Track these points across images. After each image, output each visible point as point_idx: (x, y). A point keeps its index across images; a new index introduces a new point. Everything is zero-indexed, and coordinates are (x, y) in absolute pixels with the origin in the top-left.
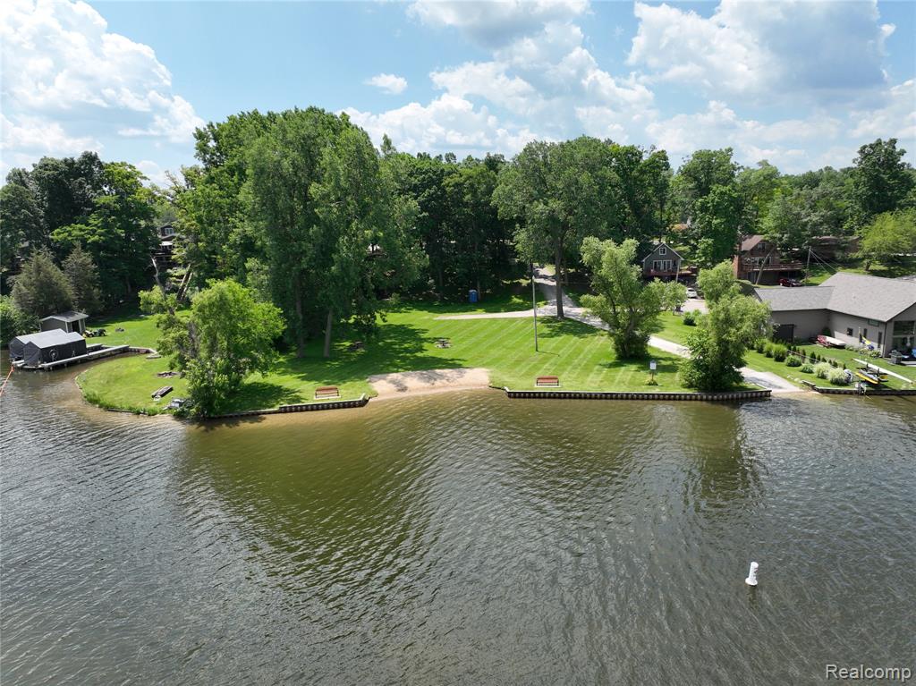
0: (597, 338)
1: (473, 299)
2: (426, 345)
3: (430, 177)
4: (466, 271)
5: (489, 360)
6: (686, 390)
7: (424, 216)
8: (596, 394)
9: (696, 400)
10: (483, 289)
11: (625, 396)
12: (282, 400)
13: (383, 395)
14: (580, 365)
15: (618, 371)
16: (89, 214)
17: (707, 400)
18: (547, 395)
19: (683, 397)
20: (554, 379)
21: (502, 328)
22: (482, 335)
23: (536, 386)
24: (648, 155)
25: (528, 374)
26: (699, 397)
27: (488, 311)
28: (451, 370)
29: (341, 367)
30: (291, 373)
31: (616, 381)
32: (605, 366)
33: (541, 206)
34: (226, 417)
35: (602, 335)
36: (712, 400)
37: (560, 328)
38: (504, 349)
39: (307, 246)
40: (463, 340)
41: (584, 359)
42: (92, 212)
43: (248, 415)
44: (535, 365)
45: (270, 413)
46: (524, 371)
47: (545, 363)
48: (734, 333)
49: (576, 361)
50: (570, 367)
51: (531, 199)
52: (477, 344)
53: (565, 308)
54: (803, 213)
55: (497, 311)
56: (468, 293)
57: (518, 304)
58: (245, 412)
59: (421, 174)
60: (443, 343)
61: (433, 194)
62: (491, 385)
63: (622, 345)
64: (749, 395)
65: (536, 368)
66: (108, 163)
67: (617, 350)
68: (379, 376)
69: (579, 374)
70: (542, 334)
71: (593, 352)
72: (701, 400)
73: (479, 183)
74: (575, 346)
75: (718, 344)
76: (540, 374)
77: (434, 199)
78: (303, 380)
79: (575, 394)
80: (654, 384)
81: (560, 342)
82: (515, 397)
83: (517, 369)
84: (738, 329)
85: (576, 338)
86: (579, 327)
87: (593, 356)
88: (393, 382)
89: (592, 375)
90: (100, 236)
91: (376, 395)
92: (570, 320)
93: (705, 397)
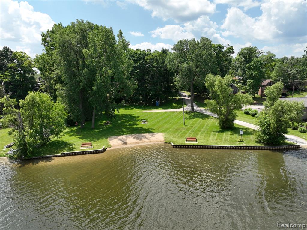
0: (209, 119)
1: (157, 104)
2: (138, 123)
3: (140, 56)
4: (154, 93)
5: (164, 129)
6: (259, 144)
7: (138, 72)
8: (215, 147)
9: (264, 149)
10: (161, 100)
11: (229, 147)
12: (65, 149)
13: (114, 146)
14: (205, 132)
15: (223, 135)
16: (6, 70)
17: (270, 150)
18: (192, 147)
19: (258, 148)
20: (194, 139)
21: (169, 116)
22: (160, 119)
23: (186, 142)
24: (226, 48)
25: (182, 136)
26: (266, 148)
27: (163, 109)
28: (148, 134)
29: (99, 132)
30: (75, 136)
31: (223, 140)
32: (216, 132)
33: (185, 65)
34: (34, 159)
35: (212, 118)
36: (272, 150)
37: (193, 115)
38: (170, 124)
39: (82, 78)
40: (153, 120)
41: (206, 129)
42: (7, 70)
43: (45, 157)
44: (185, 132)
45: (56, 156)
46: (179, 135)
47: (189, 131)
48: (286, 117)
49: (202, 130)
50: (200, 133)
51: (181, 62)
52: (159, 122)
53: (194, 108)
54: (289, 70)
55: (167, 109)
56: (155, 102)
57: (175, 106)
58: (44, 156)
59: (137, 55)
60: (144, 122)
61: (141, 63)
62: (165, 141)
63: (223, 122)
64: (290, 147)
65: (185, 133)
66: (15, 51)
67: (220, 125)
68: (114, 137)
69: (205, 136)
70: (186, 118)
71: (210, 125)
72: (267, 149)
73: (160, 59)
74: (201, 123)
75: (276, 122)
76: (187, 136)
77: (142, 65)
78: (80, 139)
79: (205, 146)
80: (241, 141)
81: (194, 121)
82: (176, 148)
83: (176, 134)
84: (288, 115)
85: (200, 120)
86: (201, 115)
87: (210, 128)
88: (120, 140)
89: (211, 137)
90: (8, 79)
91: (110, 146)
92: (197, 112)
93: (269, 148)
